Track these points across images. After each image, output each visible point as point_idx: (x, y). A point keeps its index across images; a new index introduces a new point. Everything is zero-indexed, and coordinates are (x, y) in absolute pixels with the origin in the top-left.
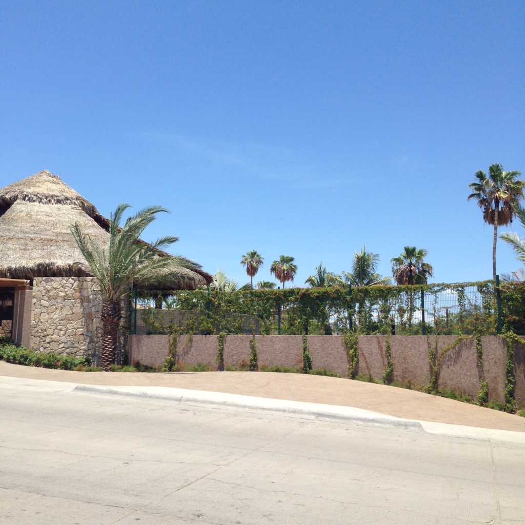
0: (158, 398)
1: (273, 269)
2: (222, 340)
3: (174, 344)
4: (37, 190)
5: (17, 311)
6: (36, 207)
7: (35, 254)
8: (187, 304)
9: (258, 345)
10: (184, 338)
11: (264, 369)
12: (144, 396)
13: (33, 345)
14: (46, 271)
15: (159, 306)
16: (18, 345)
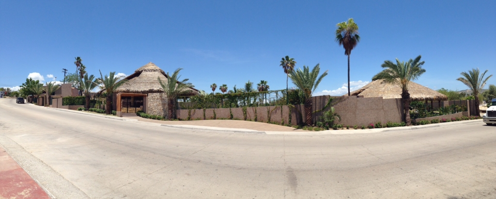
0: (186, 128)
1: (220, 89)
2: (204, 110)
3: (190, 112)
4: (148, 68)
5: (144, 103)
6: (148, 73)
7: (148, 87)
8: (193, 101)
9: (216, 112)
10: (193, 110)
11: (218, 119)
12: (182, 127)
13: (149, 113)
14: (151, 91)
15: (185, 101)
16: (145, 113)
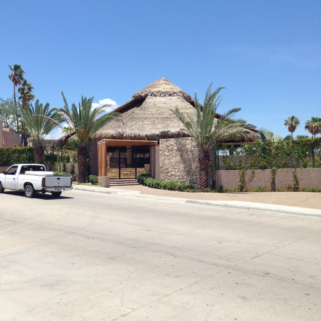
0: (235, 207)
1: (307, 127)
2: (274, 173)
3: (243, 176)
4: (158, 89)
5: (152, 159)
6: (158, 99)
7: (159, 126)
8: (250, 152)
9: (298, 175)
10: (249, 172)
12: (227, 206)
13: (162, 178)
14: (165, 135)
15: (231, 153)
16: (154, 178)
